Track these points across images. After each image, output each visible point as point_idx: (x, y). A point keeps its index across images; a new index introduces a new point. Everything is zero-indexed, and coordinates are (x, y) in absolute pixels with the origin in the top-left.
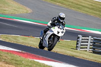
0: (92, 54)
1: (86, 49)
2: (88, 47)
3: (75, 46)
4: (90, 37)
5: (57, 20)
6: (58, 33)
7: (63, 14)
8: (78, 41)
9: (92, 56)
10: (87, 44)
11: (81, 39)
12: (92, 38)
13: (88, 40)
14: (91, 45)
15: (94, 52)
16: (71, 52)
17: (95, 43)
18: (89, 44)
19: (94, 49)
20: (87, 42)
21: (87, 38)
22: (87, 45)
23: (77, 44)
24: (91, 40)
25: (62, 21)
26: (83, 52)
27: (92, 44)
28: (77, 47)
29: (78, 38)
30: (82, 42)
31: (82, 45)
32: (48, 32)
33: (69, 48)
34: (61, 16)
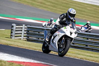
0: (26, 42)
1: (20, 38)
2: (22, 35)
3: (10, 35)
4: (24, 25)
5: (66, 17)
6: (71, 33)
7: (74, 10)
8: (12, 30)
9: (27, 44)
10: (21, 32)
11: (15, 27)
12: (26, 27)
13: (22, 28)
14: (25, 34)
15: (28, 40)
16: (5, 41)
17: (28, 31)
18: (23, 32)
19: (28, 37)
20: (21, 31)
21: (21, 26)
22: (21, 34)
23: (12, 33)
24: (25, 28)
25: (72, 18)
26: (17, 40)
27: (25, 32)
28: (11, 36)
29: (12, 27)
30: (16, 31)
31: (16, 34)
32: (57, 33)
33: (3, 37)
34: (72, 13)
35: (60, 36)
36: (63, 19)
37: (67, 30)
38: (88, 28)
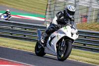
6: (72, 34)
32: (55, 34)
35: (60, 38)
36: (60, 17)
37: (68, 31)
38: (7, 16)
